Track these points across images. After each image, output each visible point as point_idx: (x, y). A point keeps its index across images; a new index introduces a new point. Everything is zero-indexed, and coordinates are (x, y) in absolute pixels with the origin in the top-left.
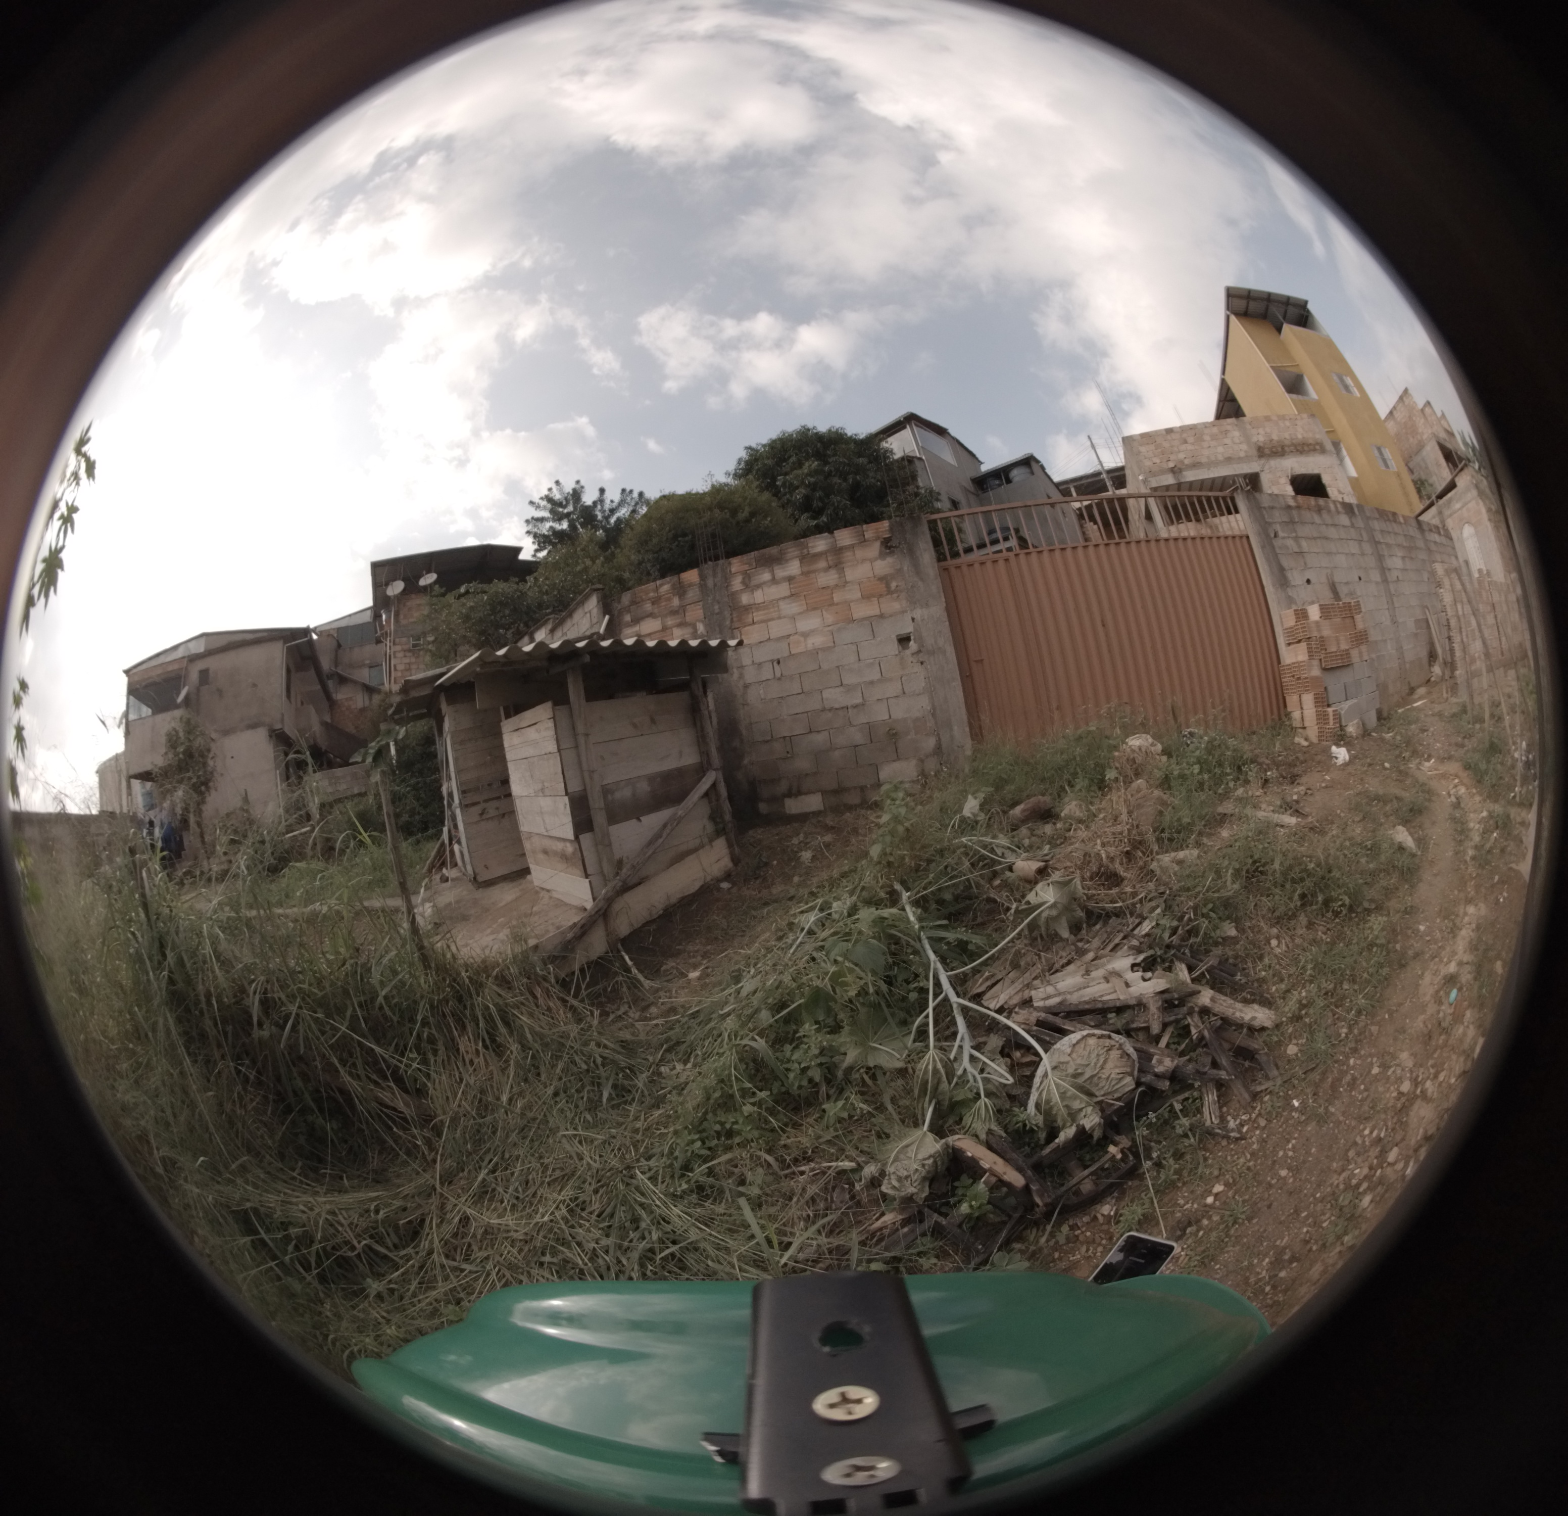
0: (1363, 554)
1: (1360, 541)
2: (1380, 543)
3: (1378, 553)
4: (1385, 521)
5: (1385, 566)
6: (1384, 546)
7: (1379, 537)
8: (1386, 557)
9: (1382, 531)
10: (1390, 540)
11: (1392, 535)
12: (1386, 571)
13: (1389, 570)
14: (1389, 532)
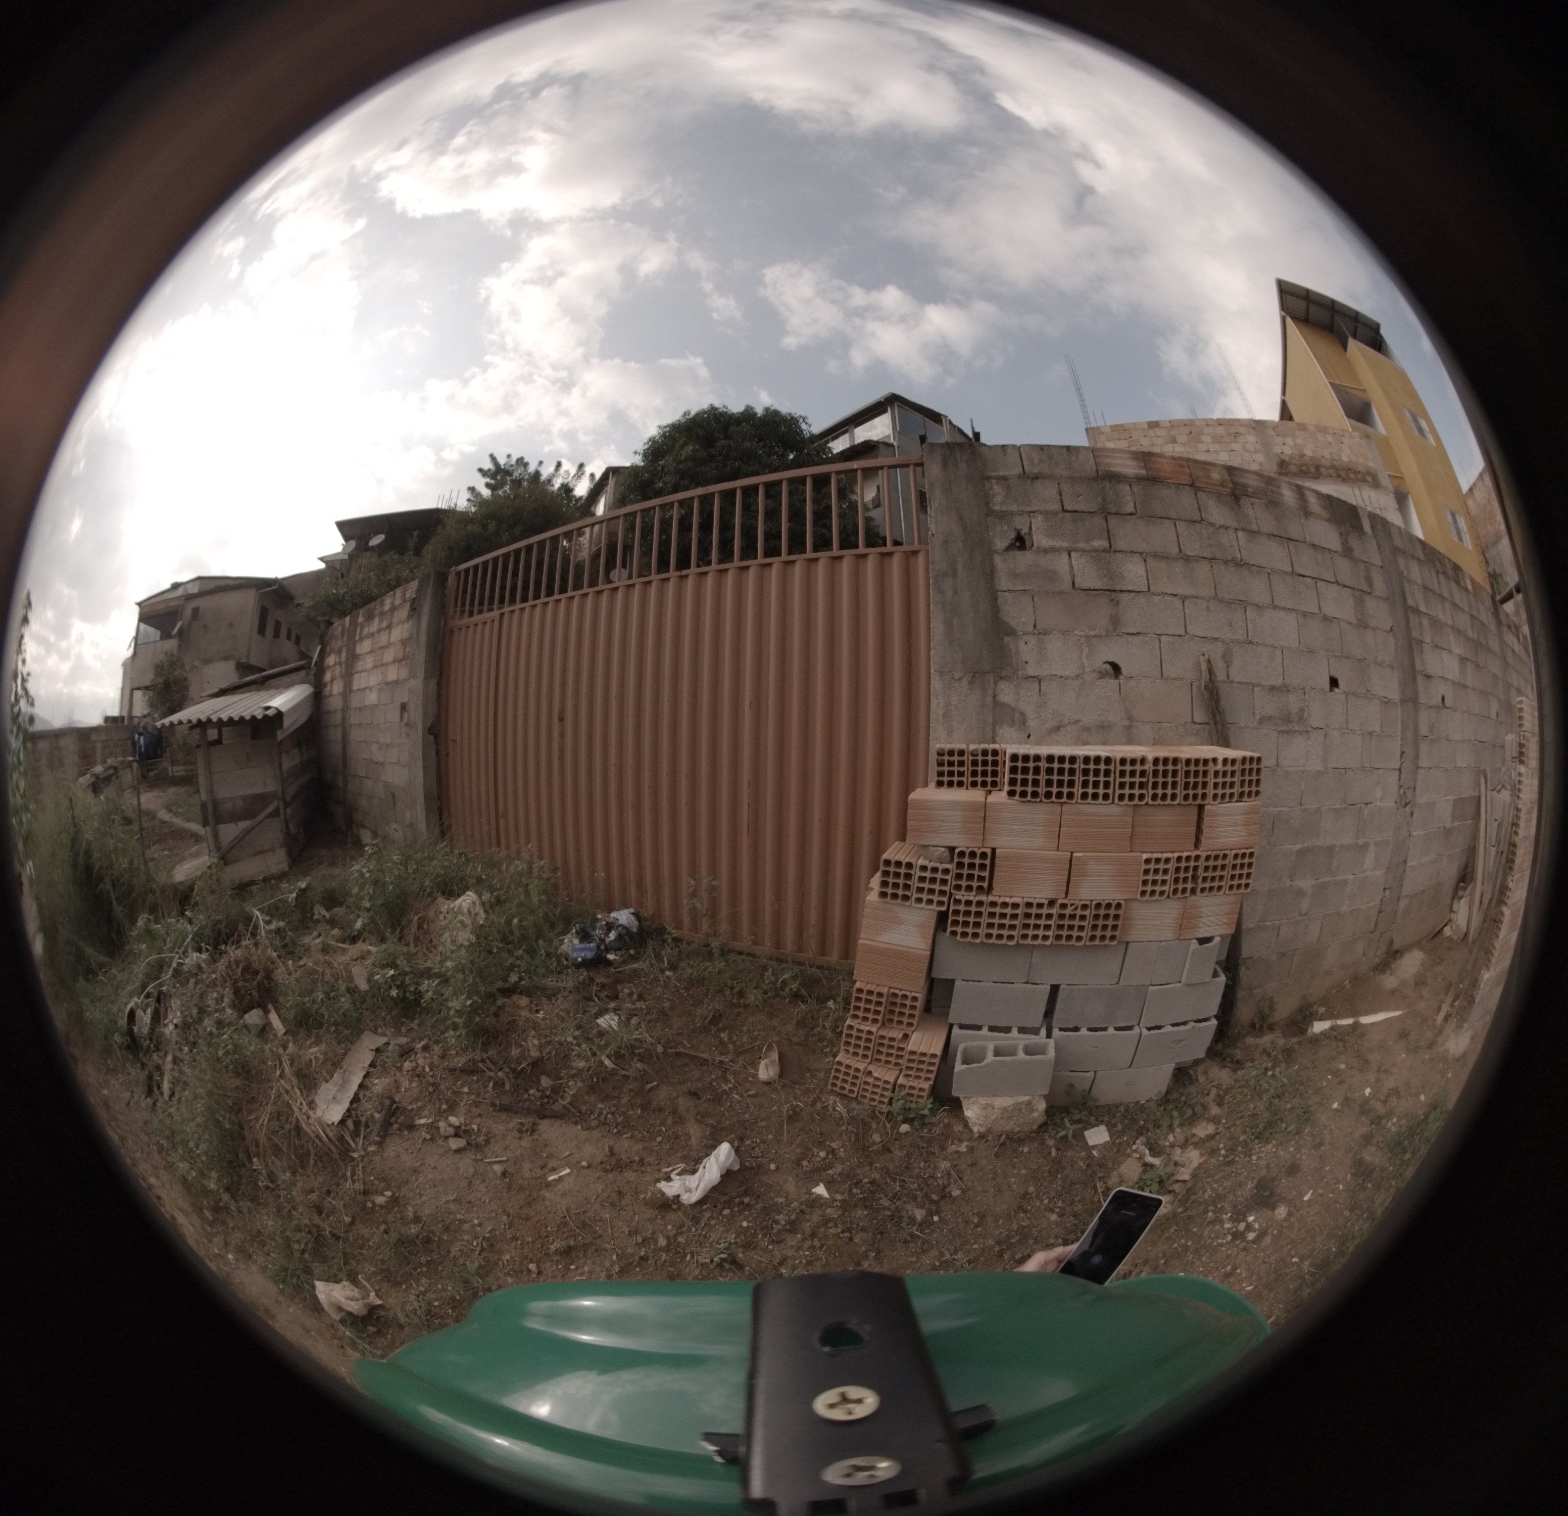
0: (1362, 625)
1: (1361, 595)
2: (1417, 611)
3: (1408, 630)
4: (1438, 572)
5: (1418, 666)
6: (1425, 622)
7: (1416, 598)
8: (1427, 648)
9: (1426, 589)
10: (1443, 614)
11: (1448, 606)
12: (1420, 679)
13: (1428, 677)
14: (1441, 596)
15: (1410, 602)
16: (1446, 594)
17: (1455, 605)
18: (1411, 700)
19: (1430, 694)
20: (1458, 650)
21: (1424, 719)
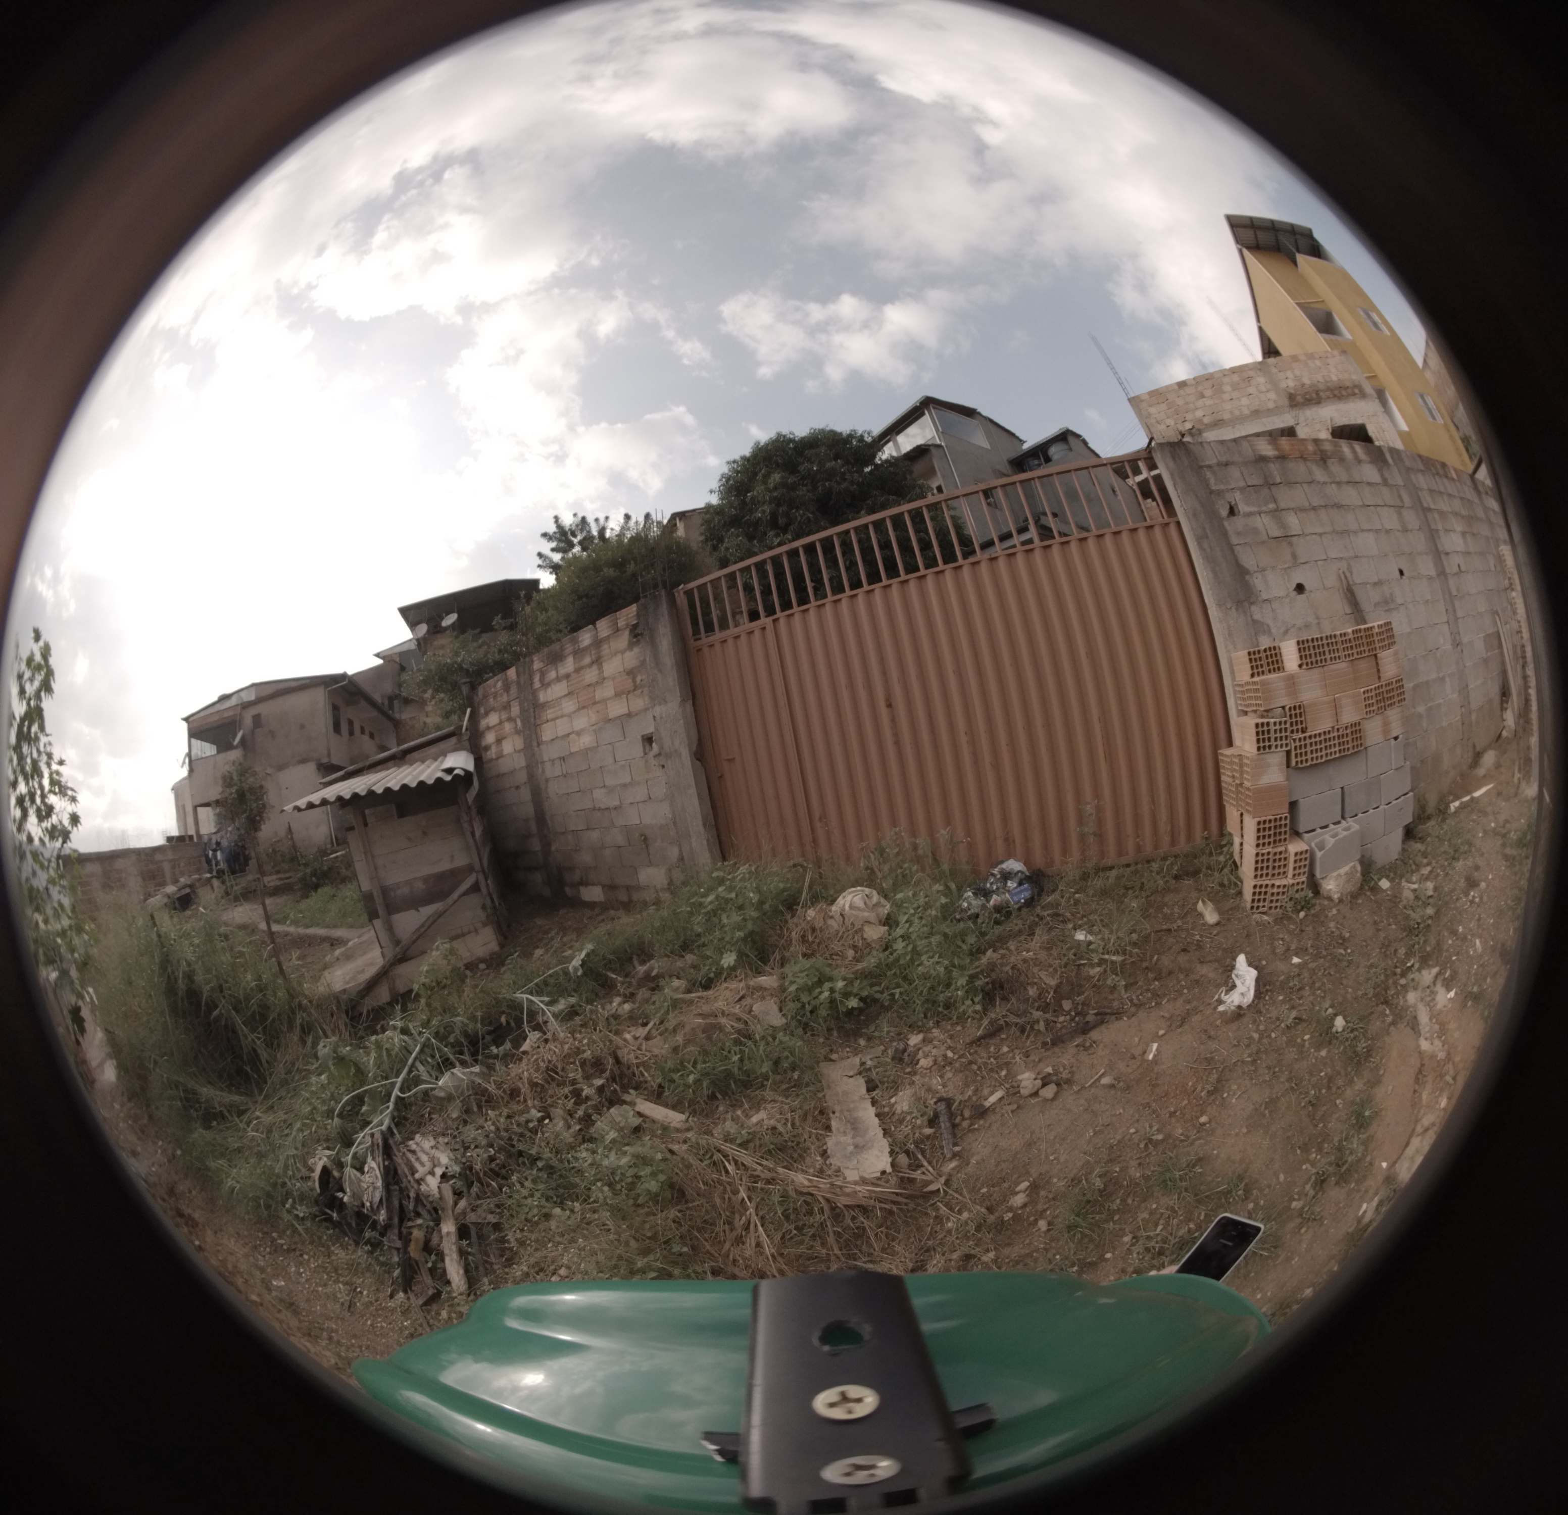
2: (1430, 510)
3: (1429, 526)
4: (1434, 475)
5: (1440, 549)
6: (1436, 516)
7: (1428, 501)
8: (1441, 533)
9: (1431, 491)
10: (1443, 505)
11: (1445, 497)
12: (1443, 557)
13: (1447, 554)
14: (1441, 493)
15: (1425, 505)
16: (1442, 490)
17: (1450, 495)
18: (1442, 573)
19: (1452, 565)
20: (1459, 527)
21: (1452, 582)
